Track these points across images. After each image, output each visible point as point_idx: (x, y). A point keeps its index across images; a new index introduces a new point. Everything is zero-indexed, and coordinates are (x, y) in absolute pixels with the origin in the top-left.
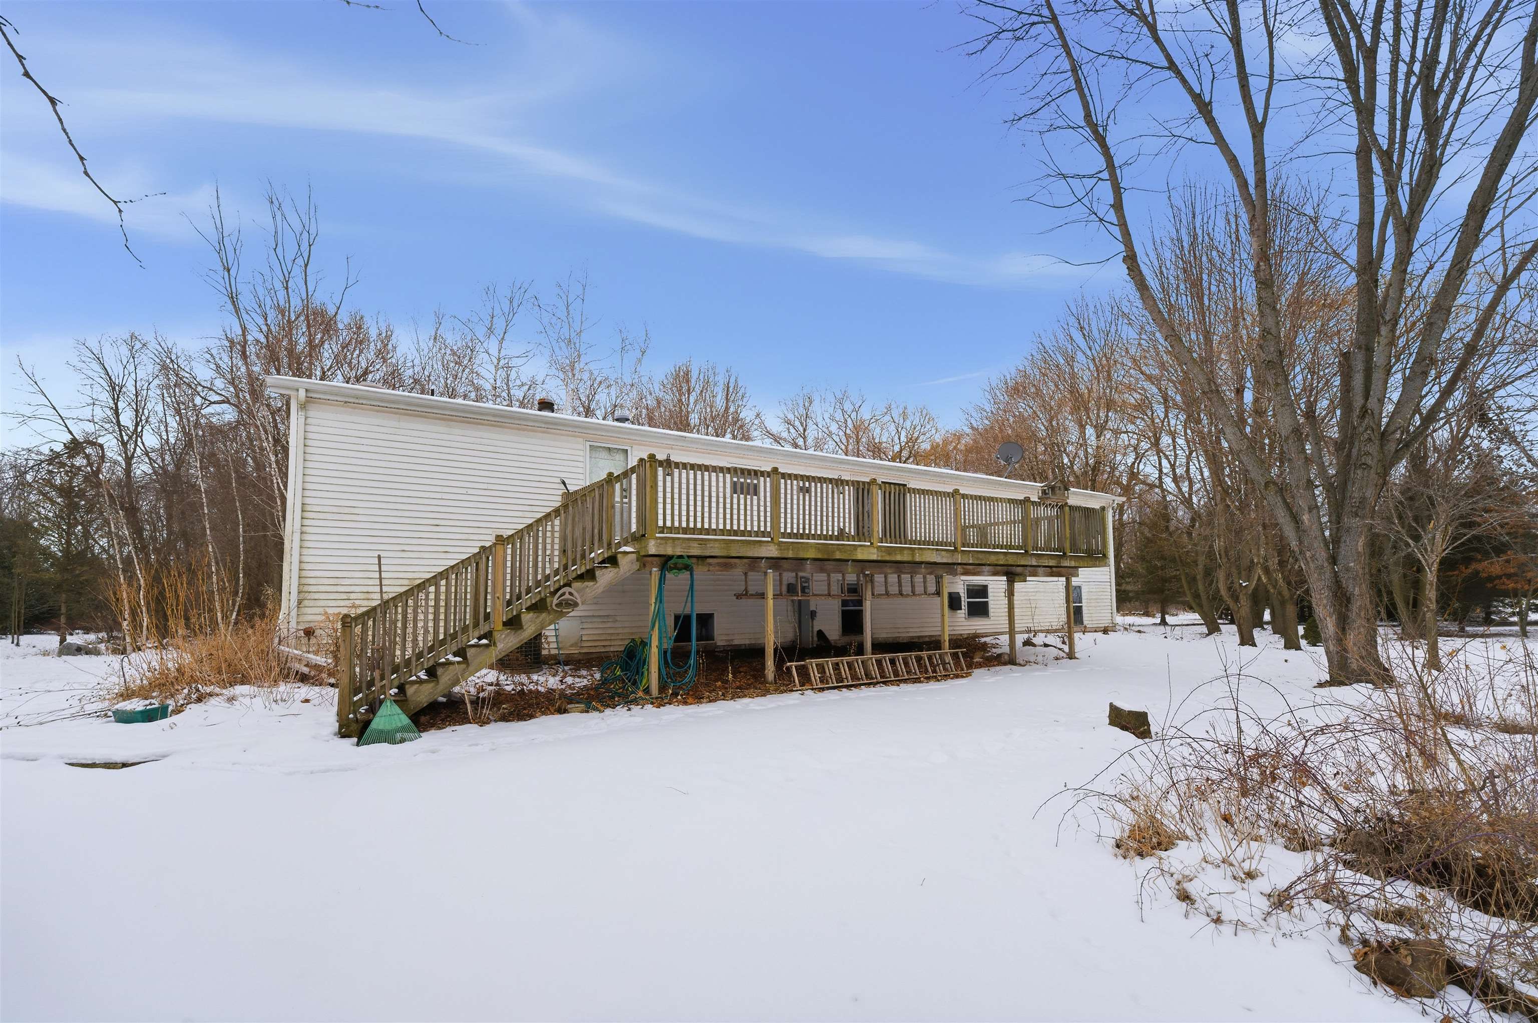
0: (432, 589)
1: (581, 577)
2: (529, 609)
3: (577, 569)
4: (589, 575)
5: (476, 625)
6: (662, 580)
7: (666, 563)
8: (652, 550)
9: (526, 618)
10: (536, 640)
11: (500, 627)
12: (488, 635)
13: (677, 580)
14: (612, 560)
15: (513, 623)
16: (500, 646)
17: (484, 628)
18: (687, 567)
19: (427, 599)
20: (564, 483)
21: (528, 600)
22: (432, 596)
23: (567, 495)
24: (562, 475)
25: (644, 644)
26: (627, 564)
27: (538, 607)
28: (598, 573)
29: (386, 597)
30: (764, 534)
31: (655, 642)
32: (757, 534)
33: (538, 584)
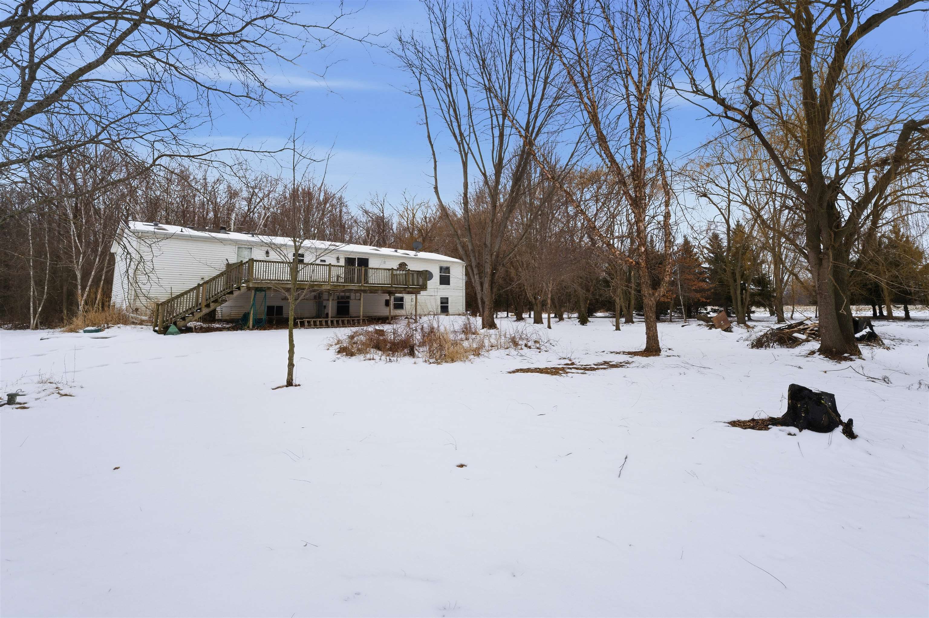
0: (185, 296)
1: (229, 293)
2: (212, 302)
3: (228, 291)
4: (231, 293)
5: (197, 306)
6: (255, 295)
7: (257, 289)
8: (251, 286)
9: (212, 304)
10: (214, 311)
11: (204, 306)
12: (200, 309)
13: (261, 295)
14: (239, 288)
15: (208, 306)
16: (204, 312)
17: (199, 307)
18: (265, 291)
19: (184, 299)
20: (227, 260)
21: (212, 299)
22: (185, 298)
23: (228, 265)
24: (227, 257)
25: (249, 314)
26: (243, 290)
27: (216, 301)
28: (234, 292)
29: (173, 296)
30: (288, 281)
31: (252, 312)
32: (286, 281)
33: (215, 295)
